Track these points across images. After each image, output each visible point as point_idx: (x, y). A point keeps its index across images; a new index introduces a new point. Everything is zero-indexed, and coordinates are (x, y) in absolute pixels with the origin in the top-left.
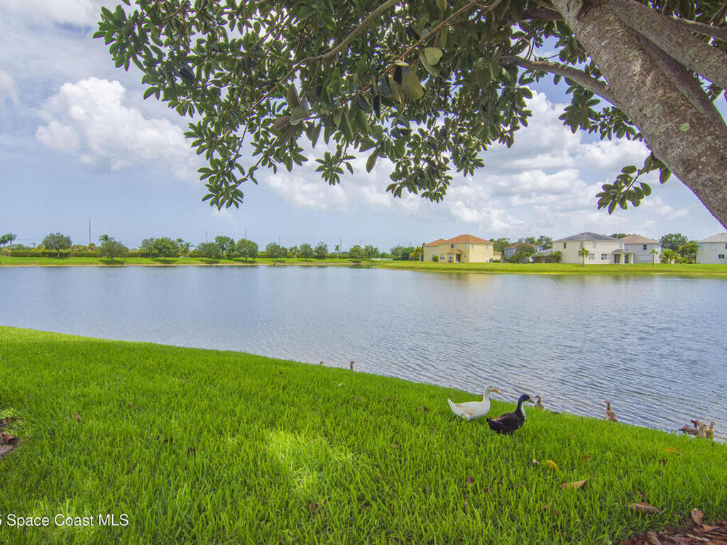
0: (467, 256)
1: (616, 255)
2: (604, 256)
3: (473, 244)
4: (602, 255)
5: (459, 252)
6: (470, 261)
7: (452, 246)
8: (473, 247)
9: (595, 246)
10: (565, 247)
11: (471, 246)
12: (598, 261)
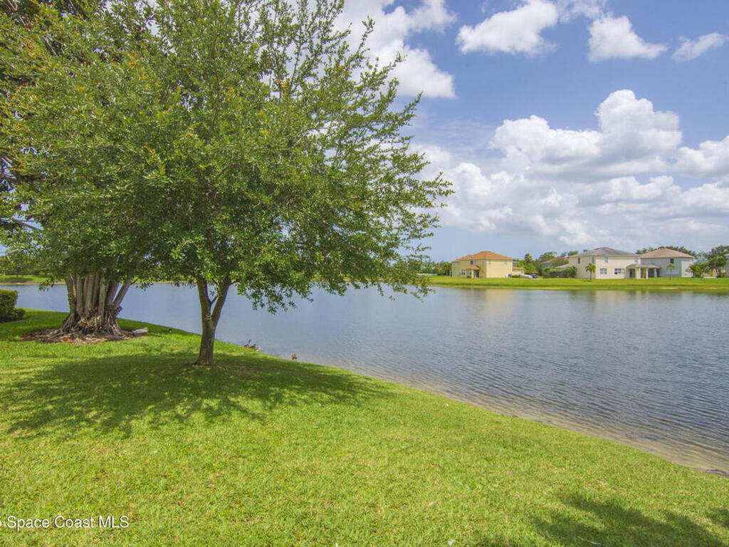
0: (484, 272)
1: (631, 270)
2: (617, 271)
3: (490, 260)
4: (616, 270)
5: (477, 268)
6: (487, 277)
7: (472, 262)
8: (490, 263)
9: (607, 261)
10: (579, 262)
11: (487, 262)
12: (611, 275)
